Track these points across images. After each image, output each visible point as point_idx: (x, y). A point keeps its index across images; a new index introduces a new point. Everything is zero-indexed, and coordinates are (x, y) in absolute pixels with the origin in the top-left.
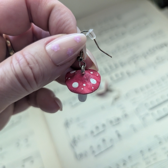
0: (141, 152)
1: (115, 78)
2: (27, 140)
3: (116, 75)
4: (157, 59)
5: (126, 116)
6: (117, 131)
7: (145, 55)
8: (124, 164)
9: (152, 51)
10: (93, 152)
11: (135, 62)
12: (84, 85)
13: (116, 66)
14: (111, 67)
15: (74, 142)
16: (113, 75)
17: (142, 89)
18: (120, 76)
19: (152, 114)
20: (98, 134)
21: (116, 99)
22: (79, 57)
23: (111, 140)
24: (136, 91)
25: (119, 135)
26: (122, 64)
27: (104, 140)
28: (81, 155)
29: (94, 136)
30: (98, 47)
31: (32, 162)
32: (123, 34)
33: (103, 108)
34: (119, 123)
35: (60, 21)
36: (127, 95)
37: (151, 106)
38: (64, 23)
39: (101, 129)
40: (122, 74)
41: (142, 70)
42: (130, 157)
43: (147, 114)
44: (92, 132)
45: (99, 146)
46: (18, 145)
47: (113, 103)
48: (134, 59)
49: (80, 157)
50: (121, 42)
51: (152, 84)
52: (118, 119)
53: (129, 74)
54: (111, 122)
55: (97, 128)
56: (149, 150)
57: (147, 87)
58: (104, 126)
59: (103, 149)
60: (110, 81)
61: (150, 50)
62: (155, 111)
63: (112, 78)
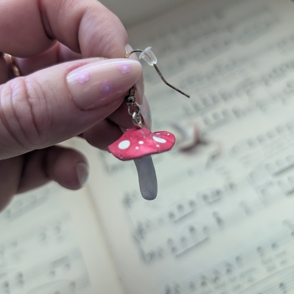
0: (259, 249)
1: (212, 121)
2: (58, 229)
3: (215, 116)
4: (289, 85)
5: (232, 186)
6: (215, 214)
7: (266, 80)
8: (228, 271)
9: (278, 72)
10: (174, 249)
11: (248, 92)
12: (141, 142)
13: (215, 100)
14: (204, 101)
15: (140, 233)
16: (209, 115)
17: (260, 140)
18: (222, 117)
19: (279, 183)
20: (183, 218)
21: (214, 157)
22: (127, 97)
23: (205, 229)
24: (250, 143)
25: (219, 221)
26: (225, 97)
27: (192, 229)
28: (152, 256)
29: (176, 222)
30: (163, 79)
31: (68, 266)
32: (227, 43)
33: (190, 173)
34: (219, 200)
35: (94, 36)
36: (234, 151)
37: (277, 169)
38: (101, 40)
39: (187, 209)
40: (225, 113)
41: (261, 106)
42: (238, 259)
43: (270, 184)
44: (171, 215)
45: (183, 240)
46: (44, 237)
47: (208, 165)
48: (247, 86)
49: (150, 258)
50: (224, 57)
51: (279, 130)
52: (218, 193)
53: (237, 113)
54: (205, 197)
55: (180, 207)
56: (274, 246)
57: (270, 136)
58: (192, 204)
59: (190, 244)
60: (202, 126)
61: (274, 71)
62: (284, 178)
63: (206, 122)
